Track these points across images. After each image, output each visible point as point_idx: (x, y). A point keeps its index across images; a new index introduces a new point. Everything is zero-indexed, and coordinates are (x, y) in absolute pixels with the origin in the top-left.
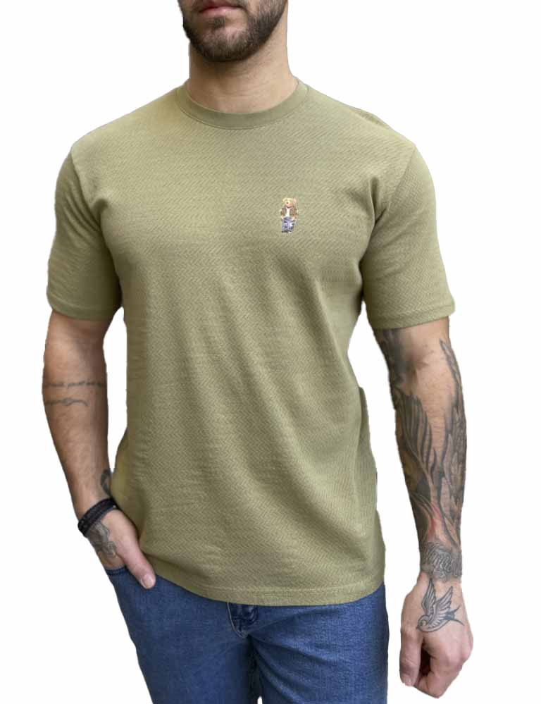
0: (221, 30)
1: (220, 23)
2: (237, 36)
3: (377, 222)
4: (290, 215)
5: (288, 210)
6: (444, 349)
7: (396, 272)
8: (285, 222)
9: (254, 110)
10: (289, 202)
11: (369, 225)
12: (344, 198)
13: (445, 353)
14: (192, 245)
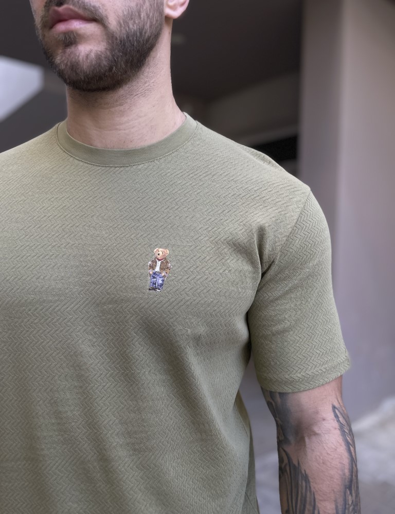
0: (73, 49)
1: (71, 40)
2: (93, 55)
3: (263, 275)
4: (161, 269)
5: (159, 263)
6: (336, 416)
7: (285, 331)
8: (154, 278)
9: (131, 146)
10: (161, 253)
11: (254, 279)
12: (226, 250)
13: (338, 421)
14: (44, 301)
